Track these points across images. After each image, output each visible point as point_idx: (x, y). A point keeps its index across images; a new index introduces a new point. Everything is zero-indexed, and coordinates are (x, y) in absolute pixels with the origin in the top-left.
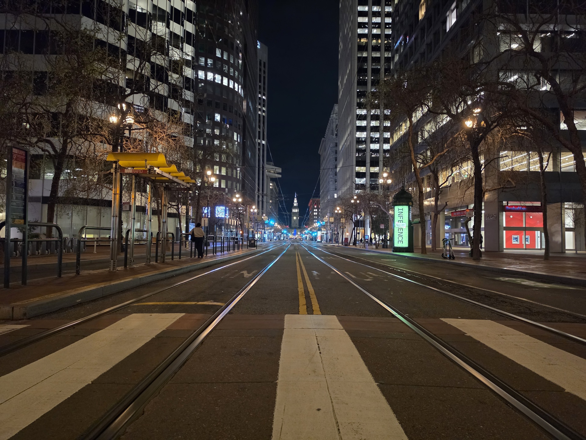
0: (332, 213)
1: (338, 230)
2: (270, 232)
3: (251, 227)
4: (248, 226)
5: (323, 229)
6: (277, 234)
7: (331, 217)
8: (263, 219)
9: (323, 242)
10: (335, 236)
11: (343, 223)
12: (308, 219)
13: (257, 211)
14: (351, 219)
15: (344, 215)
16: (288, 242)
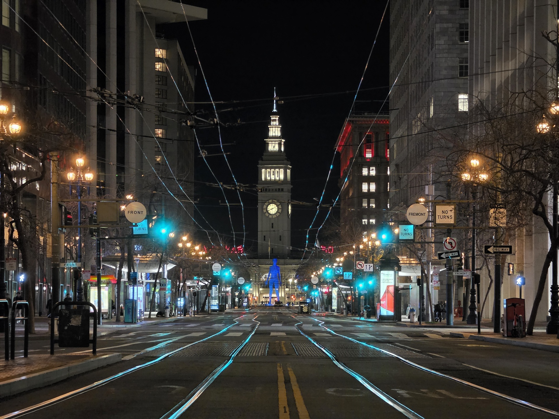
0: (448, 185)
1: (478, 263)
2: (156, 276)
3: (69, 251)
4: (56, 250)
5: (403, 259)
6: (188, 283)
7: (443, 203)
8: (122, 216)
9: (405, 318)
10: (463, 291)
11: (497, 229)
12: (337, 212)
13: (98, 177)
14: (535, 212)
15: (503, 192)
16: (241, 322)
